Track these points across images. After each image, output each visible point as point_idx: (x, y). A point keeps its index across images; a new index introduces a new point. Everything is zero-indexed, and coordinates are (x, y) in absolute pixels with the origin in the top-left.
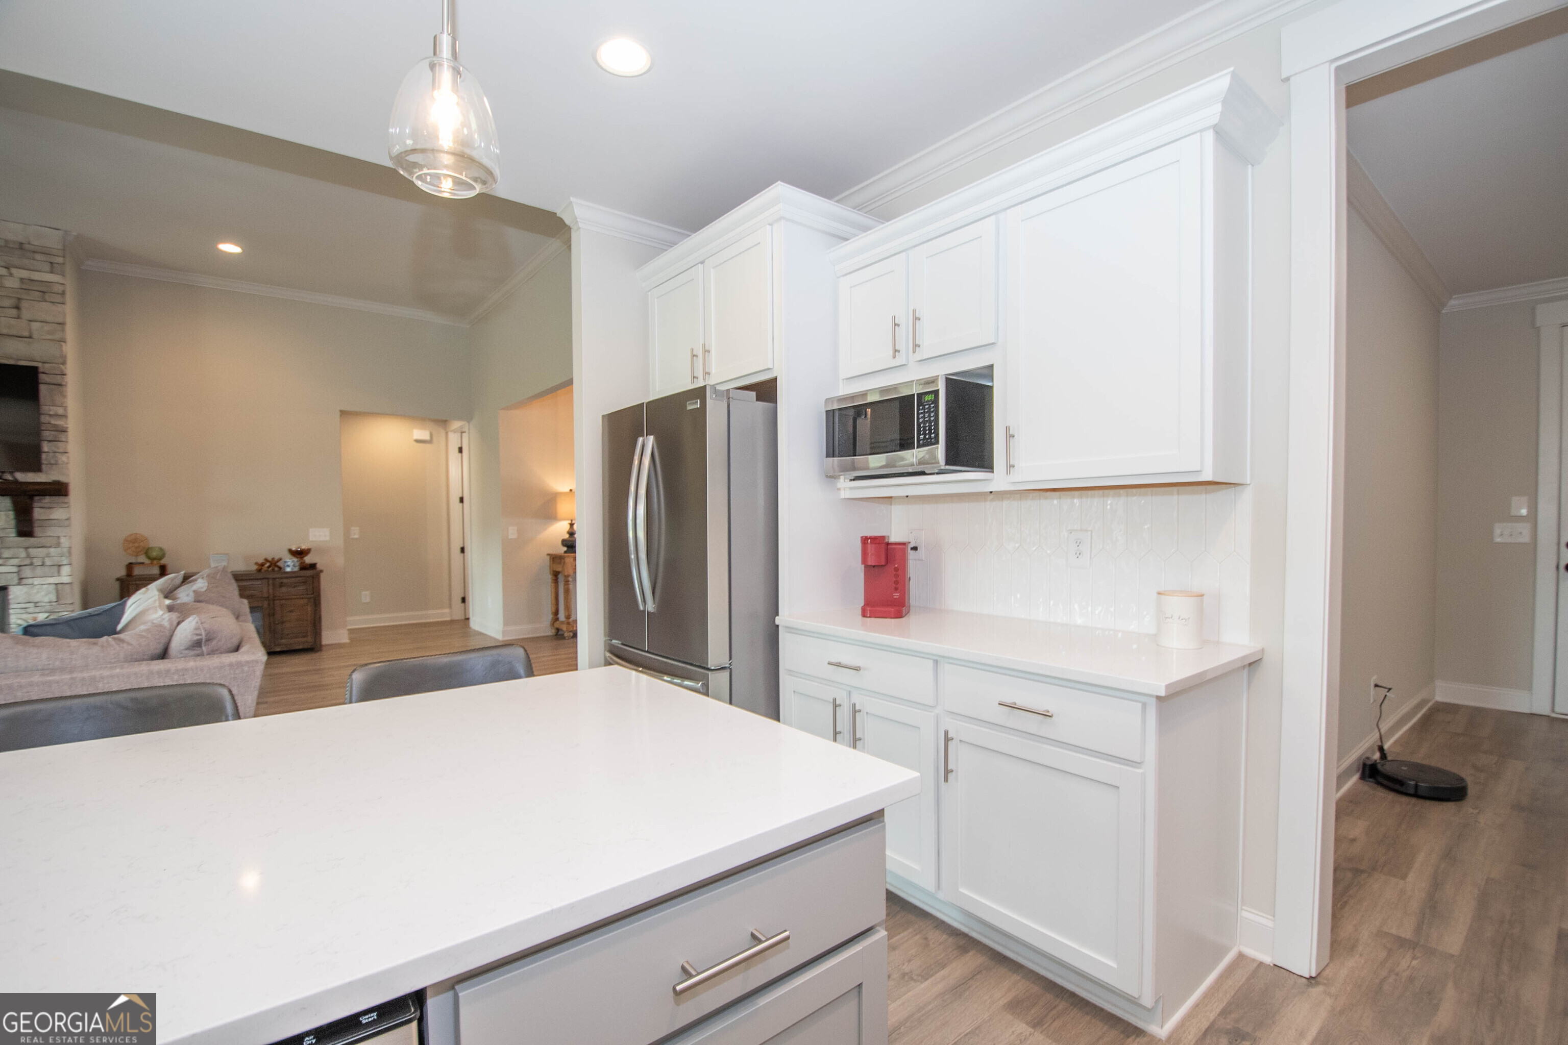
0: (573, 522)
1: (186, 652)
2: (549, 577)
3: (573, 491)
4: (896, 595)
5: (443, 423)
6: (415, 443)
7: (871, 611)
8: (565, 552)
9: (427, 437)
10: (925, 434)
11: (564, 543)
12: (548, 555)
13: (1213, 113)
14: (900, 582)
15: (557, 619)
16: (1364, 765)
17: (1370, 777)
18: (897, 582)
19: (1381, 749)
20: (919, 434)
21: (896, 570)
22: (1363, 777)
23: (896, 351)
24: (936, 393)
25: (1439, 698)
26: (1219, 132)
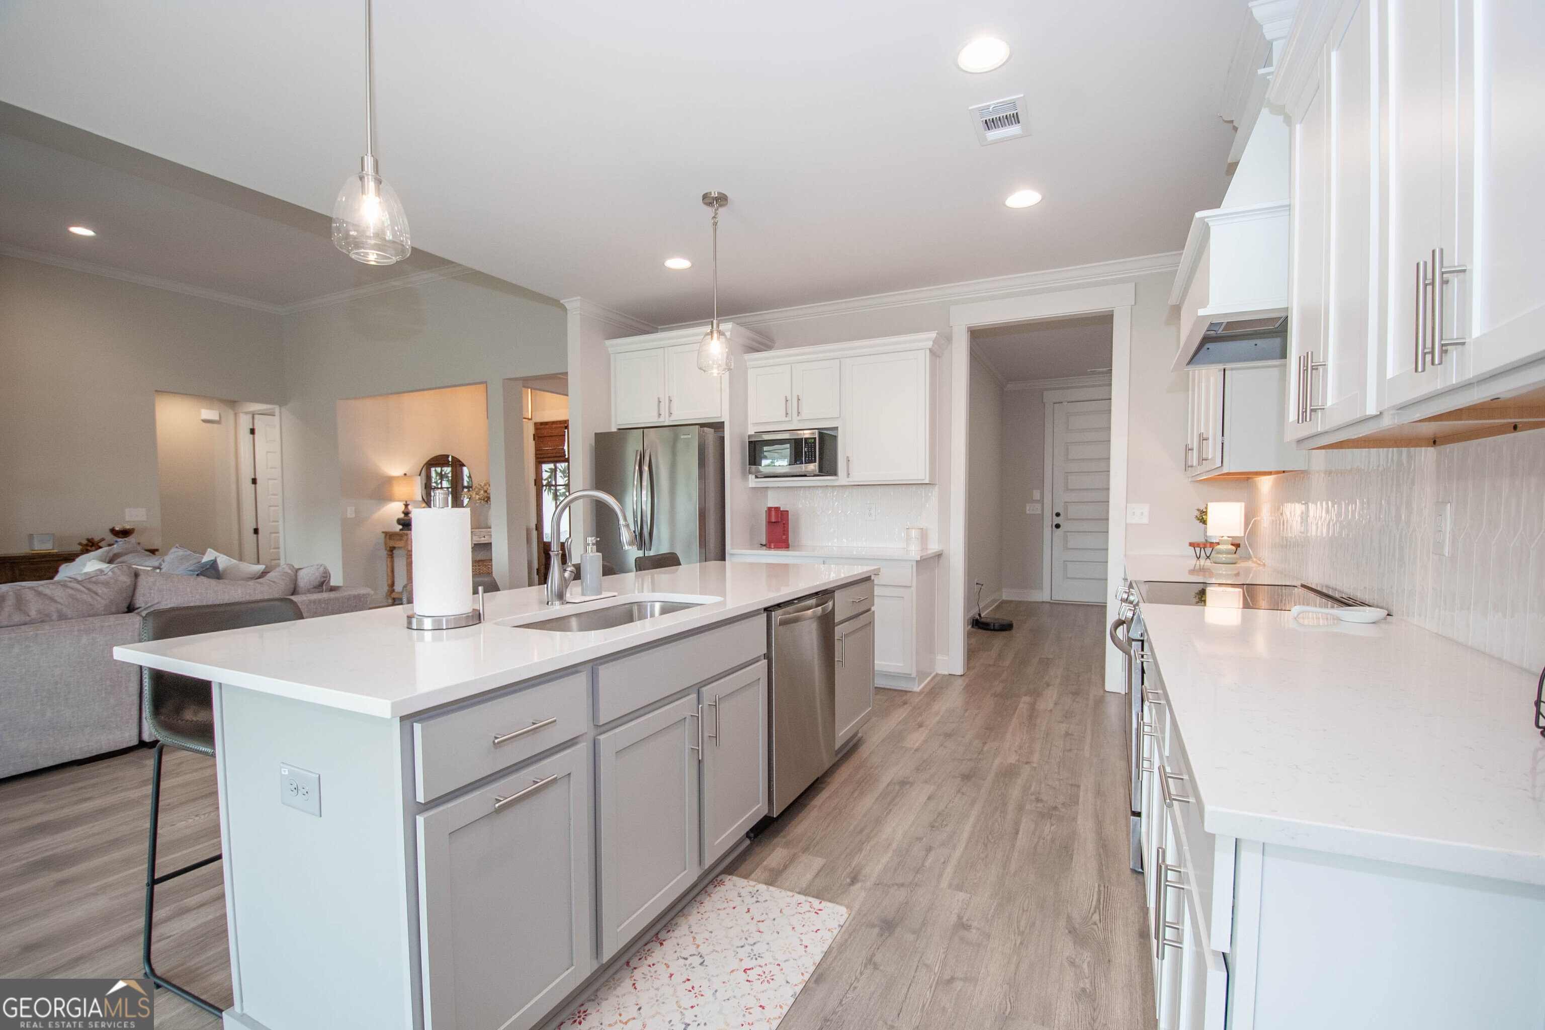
0: (408, 503)
1: (312, 590)
2: (384, 553)
3: (408, 474)
4: (784, 537)
5: (232, 403)
6: (202, 422)
7: (774, 545)
8: (401, 530)
9: (216, 418)
10: (809, 457)
11: (399, 522)
12: (383, 532)
13: (930, 344)
14: (785, 531)
15: (393, 591)
16: (973, 620)
17: (976, 625)
18: (784, 531)
19: (980, 615)
20: (805, 457)
21: (784, 524)
22: (973, 627)
23: (787, 414)
24: (815, 439)
25: (1004, 598)
26: (931, 350)
